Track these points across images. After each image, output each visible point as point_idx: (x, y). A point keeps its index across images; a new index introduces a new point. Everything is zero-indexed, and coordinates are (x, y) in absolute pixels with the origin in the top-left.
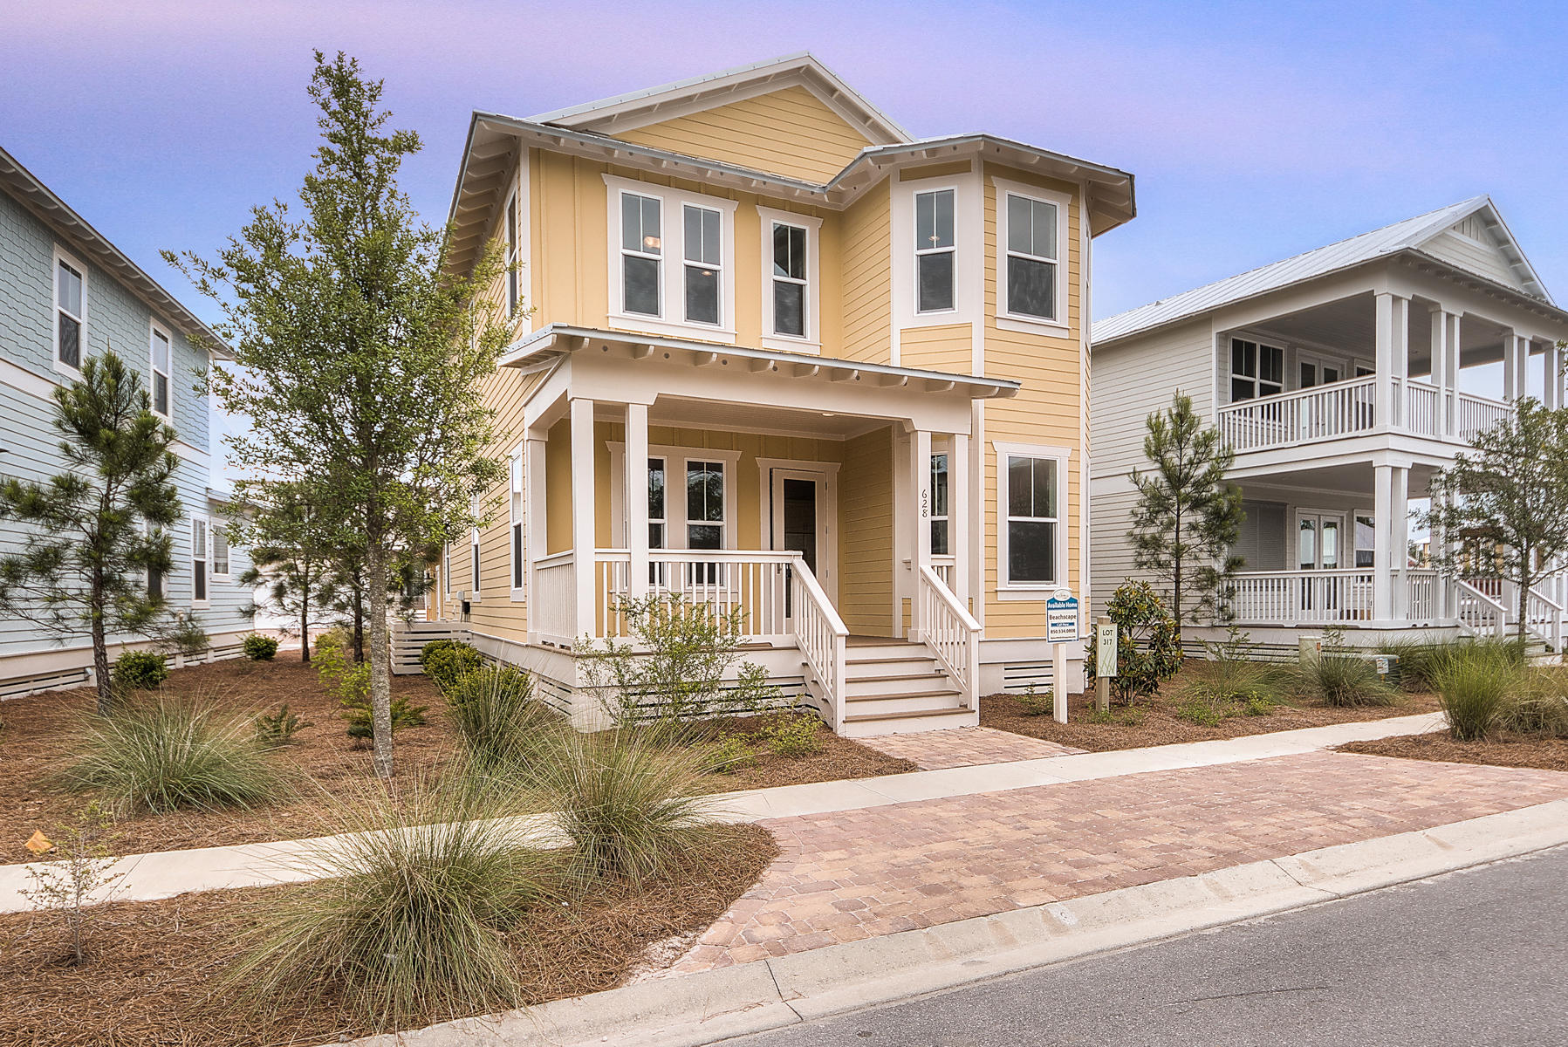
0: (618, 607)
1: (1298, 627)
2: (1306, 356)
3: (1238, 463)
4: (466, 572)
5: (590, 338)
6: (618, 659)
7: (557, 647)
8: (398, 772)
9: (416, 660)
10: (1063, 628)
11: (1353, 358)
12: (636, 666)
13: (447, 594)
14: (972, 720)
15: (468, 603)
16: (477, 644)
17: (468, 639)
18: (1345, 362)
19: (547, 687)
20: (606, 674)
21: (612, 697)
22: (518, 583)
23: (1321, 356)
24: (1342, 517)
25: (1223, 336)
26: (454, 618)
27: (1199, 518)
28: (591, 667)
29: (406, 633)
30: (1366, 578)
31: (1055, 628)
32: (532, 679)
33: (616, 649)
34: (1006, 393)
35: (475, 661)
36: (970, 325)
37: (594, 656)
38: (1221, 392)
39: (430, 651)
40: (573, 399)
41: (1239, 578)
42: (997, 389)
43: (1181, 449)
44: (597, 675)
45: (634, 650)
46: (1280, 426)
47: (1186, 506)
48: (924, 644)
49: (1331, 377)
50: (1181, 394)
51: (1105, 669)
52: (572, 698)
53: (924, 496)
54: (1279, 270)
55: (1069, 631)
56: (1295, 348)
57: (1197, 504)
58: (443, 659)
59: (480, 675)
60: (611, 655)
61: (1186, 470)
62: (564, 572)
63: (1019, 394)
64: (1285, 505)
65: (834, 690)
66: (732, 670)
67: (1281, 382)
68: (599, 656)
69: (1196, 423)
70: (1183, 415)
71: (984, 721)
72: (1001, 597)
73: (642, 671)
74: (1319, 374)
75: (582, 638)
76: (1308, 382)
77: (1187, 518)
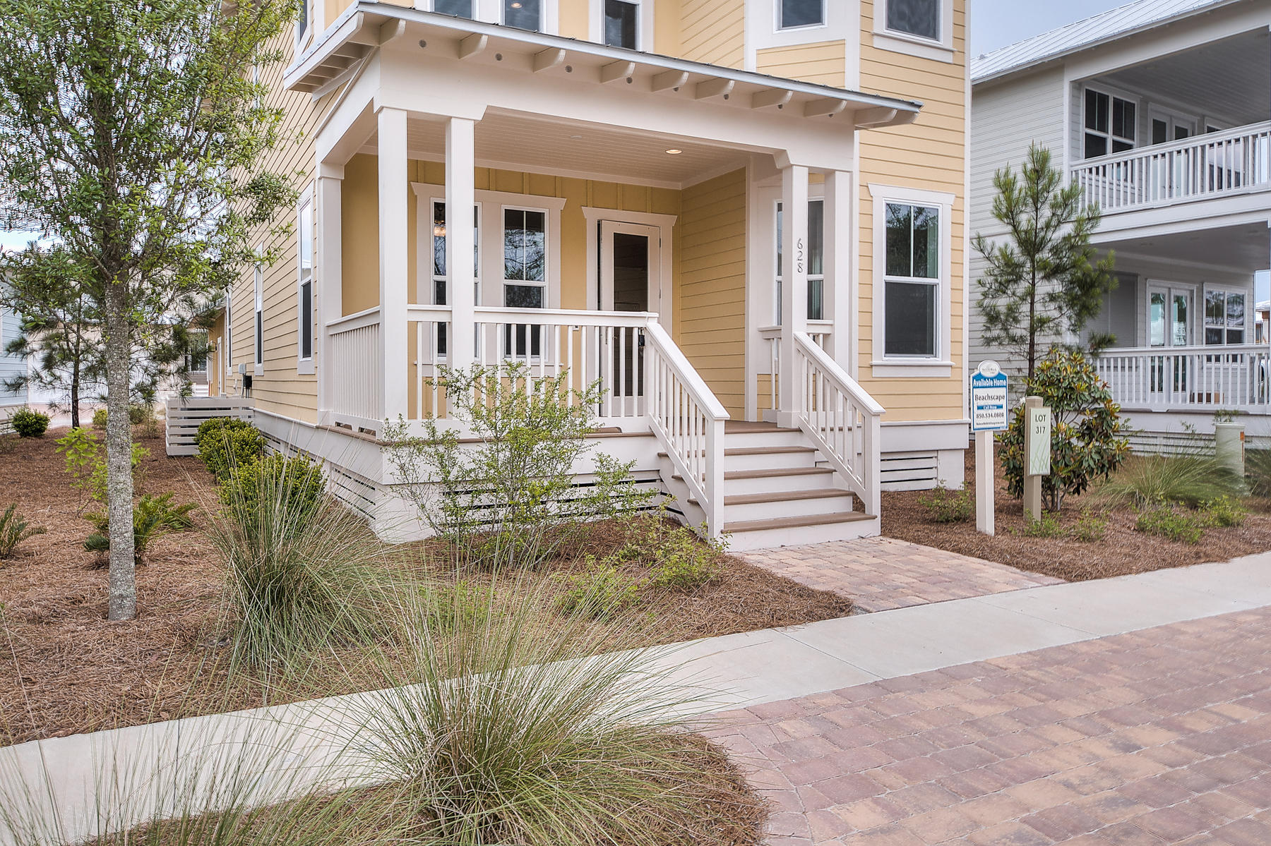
0: (436, 380)
1: (1168, 412)
2: (1160, 113)
3: (1104, 225)
4: (249, 342)
5: (406, 20)
6: (441, 449)
7: (355, 430)
8: (143, 611)
9: (191, 439)
10: (990, 412)
11: (1203, 116)
12: (466, 458)
13: (229, 368)
14: (872, 528)
15: (251, 377)
16: (260, 424)
17: (249, 417)
18: (1196, 119)
19: (342, 480)
20: (425, 468)
21: (434, 498)
22: (307, 352)
23: (1174, 112)
24: (1192, 292)
25: (1077, 85)
26: (232, 393)
27: (1056, 286)
28: (405, 460)
29: (182, 409)
30: (1213, 358)
31: (981, 412)
32: (326, 471)
33: (439, 435)
34: (904, 117)
35: (256, 444)
36: (842, 43)
37: (408, 444)
38: (1074, 147)
39: (205, 430)
40: (382, 108)
41: (1108, 356)
42: (895, 112)
43: (1037, 209)
44: (414, 470)
45: (462, 437)
46: (1133, 188)
47: (1041, 275)
48: (799, 431)
49: (1181, 134)
50: (1038, 147)
51: (1037, 465)
52: (377, 496)
53: (800, 246)
54: (1122, 16)
55: (997, 415)
56: (1147, 103)
57: (1053, 272)
58: (219, 441)
59: (261, 467)
60: (435, 443)
61: (1042, 234)
62: (366, 336)
63: (919, 118)
64: (1136, 276)
65: (710, 491)
66: (584, 463)
67: (1133, 140)
68: (417, 444)
69: (1057, 179)
70: (1040, 170)
71: (887, 530)
72: (877, 373)
73: (473, 466)
74: (1171, 132)
75: (394, 421)
76: (1159, 137)
77: (1043, 288)
